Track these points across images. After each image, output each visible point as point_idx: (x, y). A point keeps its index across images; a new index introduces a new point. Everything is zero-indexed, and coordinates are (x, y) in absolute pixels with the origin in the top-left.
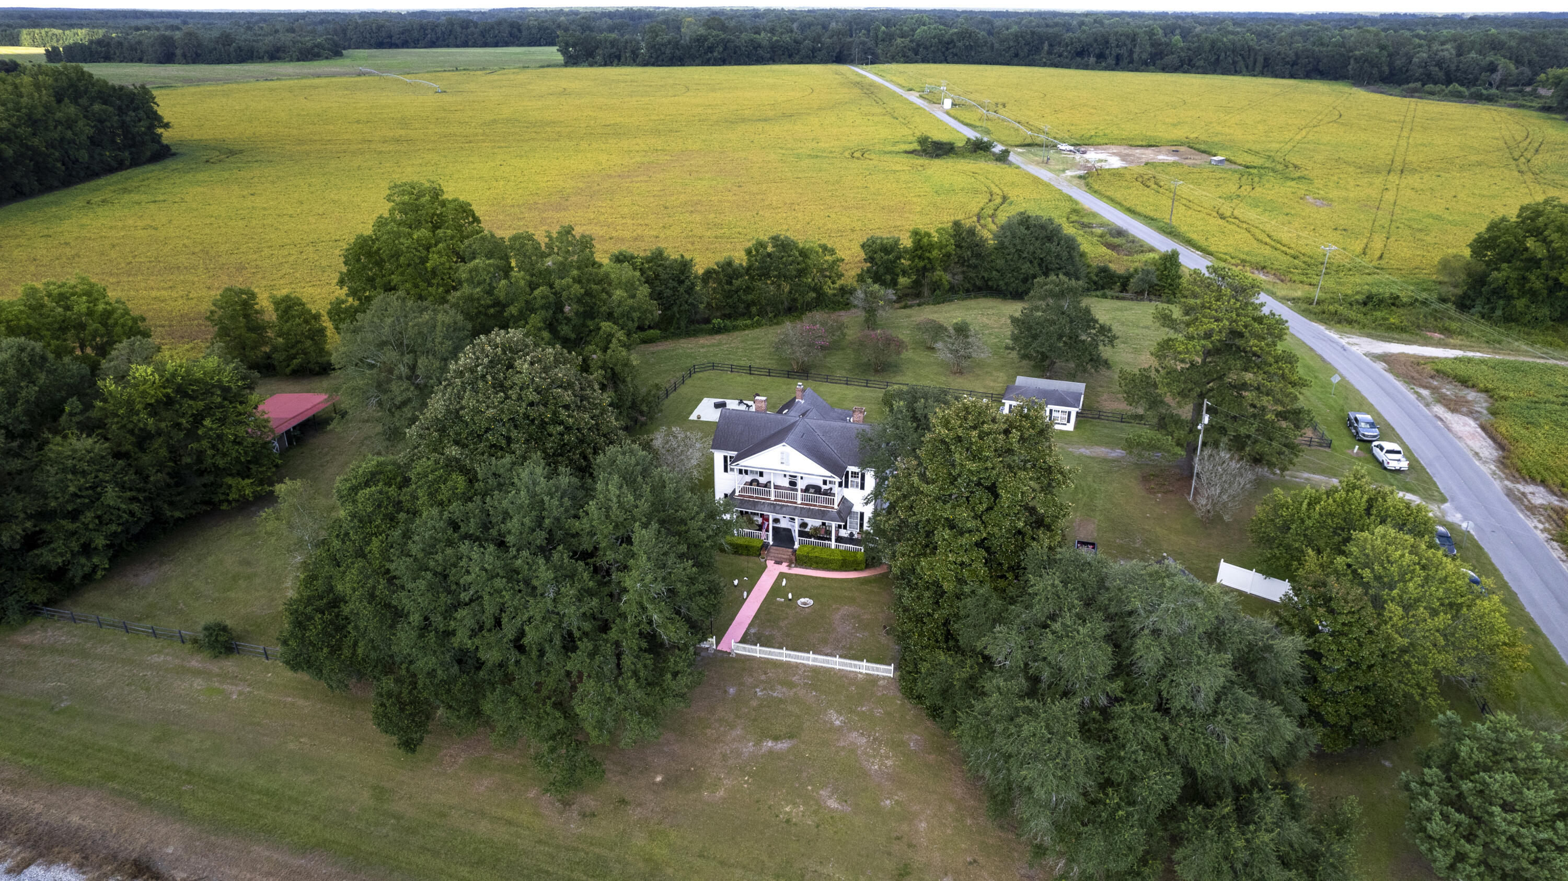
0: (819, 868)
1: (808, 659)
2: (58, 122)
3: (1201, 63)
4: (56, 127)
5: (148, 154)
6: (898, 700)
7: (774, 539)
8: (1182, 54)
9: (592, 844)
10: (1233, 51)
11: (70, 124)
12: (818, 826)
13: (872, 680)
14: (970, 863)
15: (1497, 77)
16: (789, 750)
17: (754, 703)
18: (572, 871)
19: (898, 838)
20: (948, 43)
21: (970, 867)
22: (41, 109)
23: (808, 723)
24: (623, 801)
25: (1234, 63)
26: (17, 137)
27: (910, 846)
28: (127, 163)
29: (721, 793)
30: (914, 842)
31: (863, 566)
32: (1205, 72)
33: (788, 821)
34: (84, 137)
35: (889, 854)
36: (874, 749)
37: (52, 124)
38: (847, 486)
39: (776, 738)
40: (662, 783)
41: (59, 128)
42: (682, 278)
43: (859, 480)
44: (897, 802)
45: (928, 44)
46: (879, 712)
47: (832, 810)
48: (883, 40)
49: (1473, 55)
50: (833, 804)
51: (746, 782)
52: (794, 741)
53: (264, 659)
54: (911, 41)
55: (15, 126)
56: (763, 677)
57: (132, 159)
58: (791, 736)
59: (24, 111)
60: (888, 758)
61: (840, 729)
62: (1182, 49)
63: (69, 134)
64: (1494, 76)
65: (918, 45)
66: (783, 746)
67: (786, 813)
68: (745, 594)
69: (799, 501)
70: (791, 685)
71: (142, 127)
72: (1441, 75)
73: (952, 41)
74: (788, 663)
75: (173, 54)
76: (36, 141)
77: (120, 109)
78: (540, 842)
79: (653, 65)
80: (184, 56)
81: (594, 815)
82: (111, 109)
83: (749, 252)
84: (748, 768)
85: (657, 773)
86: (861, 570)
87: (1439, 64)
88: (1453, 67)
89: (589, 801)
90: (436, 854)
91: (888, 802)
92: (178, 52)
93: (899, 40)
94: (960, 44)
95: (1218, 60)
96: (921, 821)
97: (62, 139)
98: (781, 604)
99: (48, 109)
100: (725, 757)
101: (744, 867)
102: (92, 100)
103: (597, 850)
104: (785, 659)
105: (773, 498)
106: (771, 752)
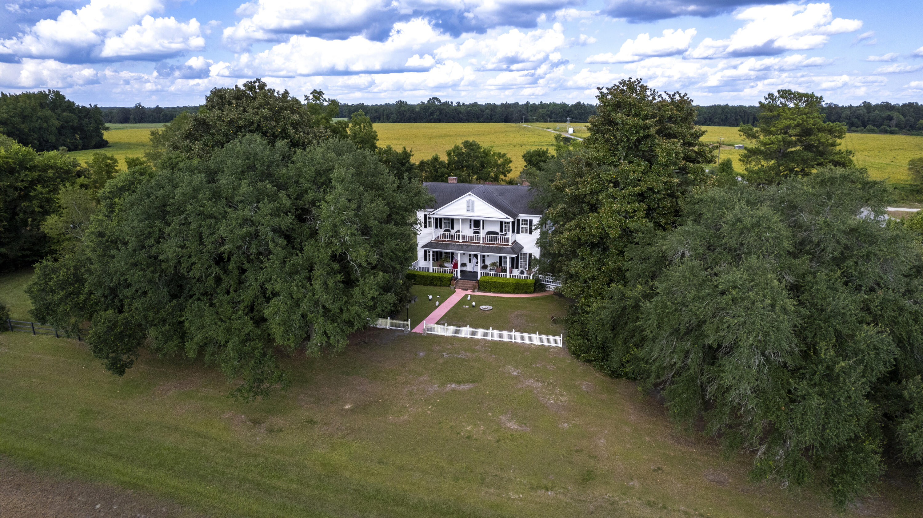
0: (499, 473)
1: (488, 335)
2: (39, 118)
3: (717, 120)
4: (37, 120)
5: (94, 143)
6: (569, 360)
7: (461, 275)
8: (706, 116)
9: (273, 452)
10: (735, 113)
11: (46, 119)
12: (498, 441)
13: (545, 349)
14: (655, 470)
15: (894, 122)
16: (470, 390)
17: (441, 361)
18: (248, 472)
19: (577, 451)
20: (568, 112)
21: (656, 474)
22: (29, 109)
23: (488, 373)
24: (311, 422)
25: (736, 120)
26: (11, 123)
27: (590, 457)
28: (80, 147)
29: (405, 417)
30: (595, 454)
31: (532, 289)
32: (719, 125)
33: (468, 437)
34: (54, 128)
35: (571, 463)
36: (549, 390)
37: (35, 118)
38: (518, 232)
39: (459, 382)
40: (350, 410)
41: (39, 121)
42: (404, 161)
43: (528, 226)
44: (575, 426)
45: (557, 112)
46: (551, 367)
47: (512, 430)
48: (531, 111)
49: (877, 112)
50: (512, 425)
51: (429, 410)
52: (476, 384)
53: (32, 335)
54: (548, 111)
55: (11, 116)
56: (450, 347)
57: (83, 146)
58: (473, 381)
59: (19, 109)
60: (562, 395)
61: (515, 377)
62: (705, 113)
63: (45, 125)
64: (892, 122)
65: (551, 113)
66: (466, 387)
67: (468, 431)
68: (437, 303)
69: (481, 242)
70: (474, 351)
71: (92, 127)
72: (859, 123)
73: (571, 110)
74: (471, 339)
75: (129, 118)
76: (23, 126)
77: (80, 117)
78: (223, 450)
79: (399, 122)
80: (135, 119)
81: (281, 431)
82: (74, 116)
83: (449, 154)
84: (432, 401)
85: (346, 403)
86: (530, 293)
87: (858, 117)
88: (866, 119)
89: (278, 421)
90: (118, 458)
91: (566, 425)
92: (131, 117)
93: (540, 110)
94: (576, 112)
95: (726, 118)
96: (600, 438)
97: (40, 128)
98: (466, 309)
99: (34, 109)
100: (411, 394)
101: (423, 472)
102: (64, 111)
103: (278, 457)
104: (468, 336)
105: (461, 241)
106: (454, 390)
